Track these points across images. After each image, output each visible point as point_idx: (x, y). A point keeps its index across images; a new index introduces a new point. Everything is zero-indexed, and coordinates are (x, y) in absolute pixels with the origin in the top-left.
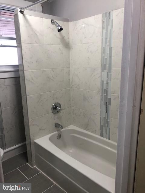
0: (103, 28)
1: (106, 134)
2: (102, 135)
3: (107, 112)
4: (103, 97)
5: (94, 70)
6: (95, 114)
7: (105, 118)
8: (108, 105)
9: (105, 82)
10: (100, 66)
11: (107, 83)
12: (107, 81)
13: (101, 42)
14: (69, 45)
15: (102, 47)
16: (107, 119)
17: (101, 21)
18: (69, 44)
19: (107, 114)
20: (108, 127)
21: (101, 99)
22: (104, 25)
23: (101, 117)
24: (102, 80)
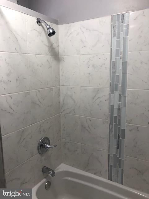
0: (113, 35)
1: (118, 176)
2: (110, 178)
3: (118, 148)
4: (112, 127)
5: (99, 90)
6: (100, 150)
7: (116, 155)
8: (120, 138)
9: (116, 107)
10: (108, 85)
11: (119, 109)
12: (119, 106)
13: (110, 53)
14: (58, 56)
15: (111, 60)
16: (118, 156)
17: (110, 26)
18: (58, 54)
19: (119, 150)
20: (120, 167)
21: (110, 130)
22: (115, 31)
23: (109, 154)
24: (112, 104)
